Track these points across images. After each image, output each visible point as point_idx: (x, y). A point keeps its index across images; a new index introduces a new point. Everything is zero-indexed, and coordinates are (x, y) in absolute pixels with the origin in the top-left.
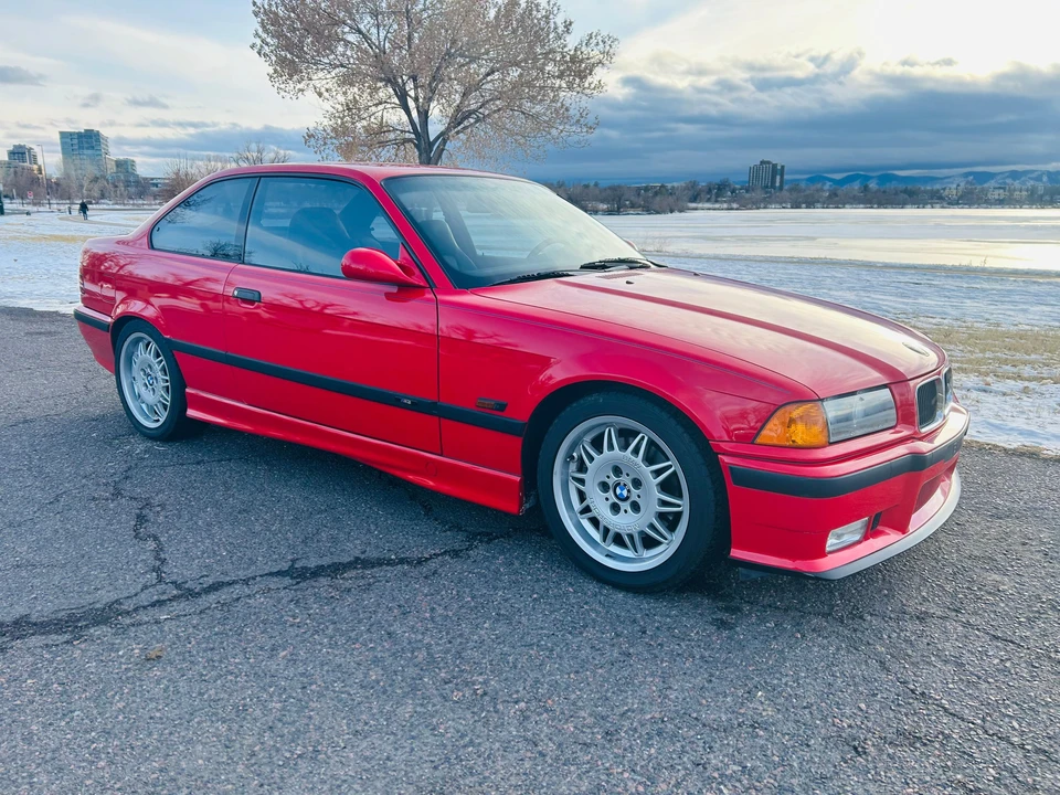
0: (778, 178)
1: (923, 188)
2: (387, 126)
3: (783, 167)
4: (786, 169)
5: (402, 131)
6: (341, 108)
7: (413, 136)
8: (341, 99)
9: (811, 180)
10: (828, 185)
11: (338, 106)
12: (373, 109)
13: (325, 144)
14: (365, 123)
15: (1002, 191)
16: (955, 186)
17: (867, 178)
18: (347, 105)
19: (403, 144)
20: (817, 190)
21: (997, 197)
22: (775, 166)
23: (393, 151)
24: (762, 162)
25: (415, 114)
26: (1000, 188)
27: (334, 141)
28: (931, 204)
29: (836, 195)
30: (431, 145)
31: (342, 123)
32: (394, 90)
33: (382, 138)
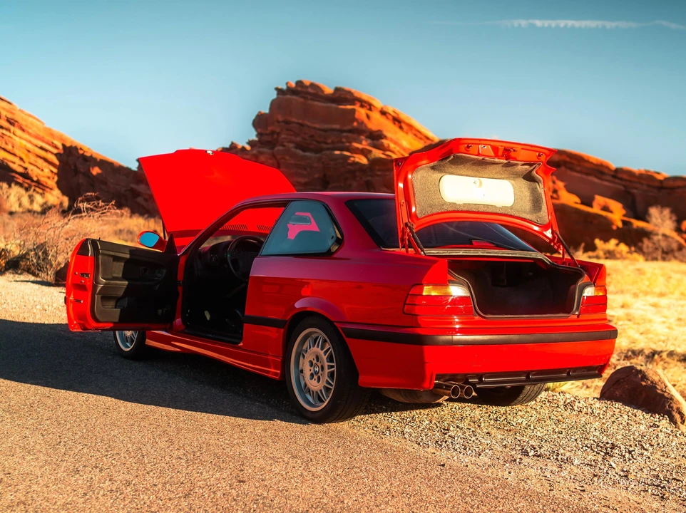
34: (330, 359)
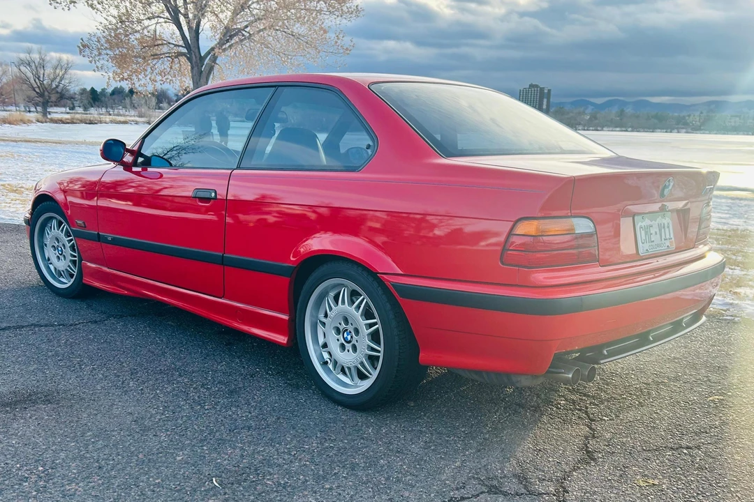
0: (545, 101)
1: (671, 115)
2: (162, 39)
3: (549, 91)
4: (552, 93)
5: (176, 45)
6: (114, 21)
7: (185, 50)
8: (115, 12)
9: (574, 104)
10: (590, 110)
11: (111, 18)
12: (146, 23)
13: (100, 54)
14: (138, 36)
15: (738, 119)
16: (698, 113)
17: (625, 104)
18: (120, 18)
19: (176, 57)
20: (580, 113)
21: (733, 124)
22: (542, 89)
23: (168, 64)
24: (531, 86)
25: (185, 28)
26: (737, 116)
27: (109, 52)
28: (677, 129)
29: (596, 118)
30: (202, 59)
31: (116, 35)
32: (166, 6)
33: (155, 50)
34: (368, 314)
